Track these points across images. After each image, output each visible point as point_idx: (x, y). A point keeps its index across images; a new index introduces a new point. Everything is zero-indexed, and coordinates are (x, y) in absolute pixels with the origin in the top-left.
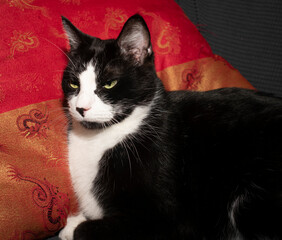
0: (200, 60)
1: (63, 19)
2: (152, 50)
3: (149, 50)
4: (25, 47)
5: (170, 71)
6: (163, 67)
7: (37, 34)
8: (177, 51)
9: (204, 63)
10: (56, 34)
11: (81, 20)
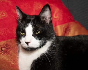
0: (70, 23)
1: (17, 7)
2: (52, 18)
3: (51, 19)
4: (2, 17)
5: (58, 27)
6: (56, 26)
7: (7, 12)
8: (61, 19)
9: (71, 24)
10: (14, 12)
11: (25, 6)
